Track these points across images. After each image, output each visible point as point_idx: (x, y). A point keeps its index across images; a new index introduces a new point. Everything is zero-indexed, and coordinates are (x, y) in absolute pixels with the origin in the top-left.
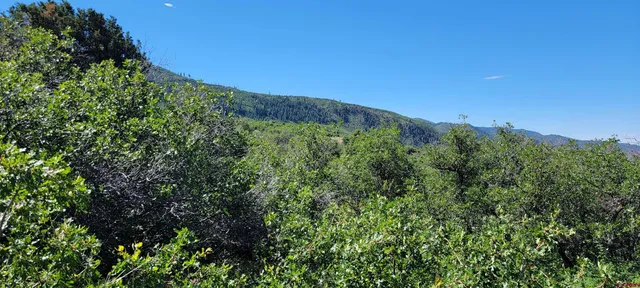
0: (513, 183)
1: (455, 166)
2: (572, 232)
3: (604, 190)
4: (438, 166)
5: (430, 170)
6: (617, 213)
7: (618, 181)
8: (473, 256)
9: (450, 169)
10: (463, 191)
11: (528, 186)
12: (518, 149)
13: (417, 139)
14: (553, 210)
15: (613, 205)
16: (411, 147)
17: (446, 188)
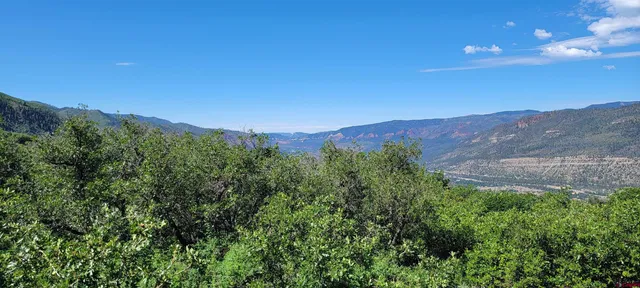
0: (135, 174)
1: (73, 160)
2: (163, 223)
3: (212, 175)
4: (53, 161)
5: (43, 166)
6: (221, 194)
7: (223, 166)
8: (71, 264)
9: (66, 163)
10: (82, 186)
11: (148, 178)
12: (141, 140)
13: (35, 125)
14: (147, 205)
15: (218, 187)
16: (26, 135)
17: (61, 186)
